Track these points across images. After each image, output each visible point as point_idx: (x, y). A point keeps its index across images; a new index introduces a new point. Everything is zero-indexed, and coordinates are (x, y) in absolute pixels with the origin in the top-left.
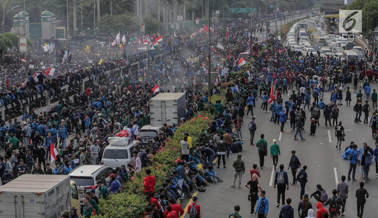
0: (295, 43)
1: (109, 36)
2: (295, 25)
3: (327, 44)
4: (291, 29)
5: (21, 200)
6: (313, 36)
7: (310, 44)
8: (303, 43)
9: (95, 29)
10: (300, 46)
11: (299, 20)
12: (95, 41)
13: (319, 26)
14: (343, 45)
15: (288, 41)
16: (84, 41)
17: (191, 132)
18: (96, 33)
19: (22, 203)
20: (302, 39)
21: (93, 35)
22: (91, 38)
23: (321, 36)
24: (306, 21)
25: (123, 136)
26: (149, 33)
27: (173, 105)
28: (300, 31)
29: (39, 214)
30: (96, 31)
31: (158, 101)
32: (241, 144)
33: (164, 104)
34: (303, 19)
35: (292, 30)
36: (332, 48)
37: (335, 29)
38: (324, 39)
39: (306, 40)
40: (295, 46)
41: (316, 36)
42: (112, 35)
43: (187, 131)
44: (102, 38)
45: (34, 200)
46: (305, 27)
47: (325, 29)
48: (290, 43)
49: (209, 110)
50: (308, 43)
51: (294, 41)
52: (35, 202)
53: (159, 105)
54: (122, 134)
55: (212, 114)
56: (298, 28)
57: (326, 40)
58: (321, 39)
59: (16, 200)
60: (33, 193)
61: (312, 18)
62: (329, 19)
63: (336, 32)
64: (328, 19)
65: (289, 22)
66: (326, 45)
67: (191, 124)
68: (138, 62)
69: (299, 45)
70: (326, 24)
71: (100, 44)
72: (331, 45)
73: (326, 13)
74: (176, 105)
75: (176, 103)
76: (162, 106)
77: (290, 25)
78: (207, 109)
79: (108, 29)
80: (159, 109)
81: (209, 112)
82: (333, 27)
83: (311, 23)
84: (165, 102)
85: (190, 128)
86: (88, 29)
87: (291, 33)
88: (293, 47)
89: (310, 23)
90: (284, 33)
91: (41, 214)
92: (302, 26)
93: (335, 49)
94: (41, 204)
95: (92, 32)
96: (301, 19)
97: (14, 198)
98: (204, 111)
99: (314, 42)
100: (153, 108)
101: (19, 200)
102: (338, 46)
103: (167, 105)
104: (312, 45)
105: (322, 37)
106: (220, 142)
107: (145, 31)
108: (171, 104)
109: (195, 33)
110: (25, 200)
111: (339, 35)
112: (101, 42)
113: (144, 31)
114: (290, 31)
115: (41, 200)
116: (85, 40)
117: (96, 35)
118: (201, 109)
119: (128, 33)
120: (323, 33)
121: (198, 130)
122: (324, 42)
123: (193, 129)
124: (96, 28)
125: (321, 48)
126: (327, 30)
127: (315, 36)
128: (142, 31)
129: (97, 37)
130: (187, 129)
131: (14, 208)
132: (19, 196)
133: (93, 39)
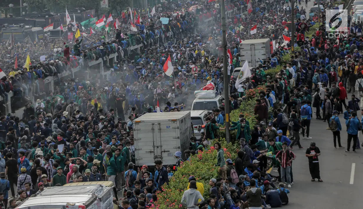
1: (47, 16)
5: (159, 127)
9: (22, 5)
12: (24, 26)
16: (4, 26)
17: (199, 175)
18: (24, 13)
19: (159, 129)
21: (20, 16)
22: (16, 22)
25: (209, 89)
26: (116, 10)
27: (262, 47)
29: (175, 138)
30: (24, 9)
31: (248, 44)
32: (286, 192)
33: (253, 47)
42: (53, 15)
43: (193, 174)
44: (35, 22)
45: (170, 127)
49: (228, 137)
52: (171, 128)
53: (249, 48)
54: (209, 87)
55: (233, 143)
59: (154, 127)
60: (169, 120)
67: (198, 161)
68: (100, 60)
71: (33, 31)
74: (264, 47)
75: (264, 46)
76: (252, 49)
78: (224, 136)
79: (45, 5)
80: (249, 52)
81: (228, 140)
84: (254, 45)
85: (198, 168)
86: (11, 5)
91: (176, 138)
94: (176, 129)
95: (17, 11)
97: (152, 125)
98: (219, 139)
100: (243, 51)
101: (156, 128)
103: (256, 47)
106: (251, 191)
107: (109, 6)
108: (260, 47)
109: (195, 6)
110: (162, 127)
112: (34, 28)
113: (107, 7)
115: (176, 126)
116: (6, 24)
117: (25, 16)
118: (215, 134)
119: (79, 11)
121: (211, 171)
123: (204, 169)
124: (25, 4)
128: (104, 6)
129: (27, 19)
130: (193, 171)
131: (152, 135)
132: (157, 123)
133: (20, 23)
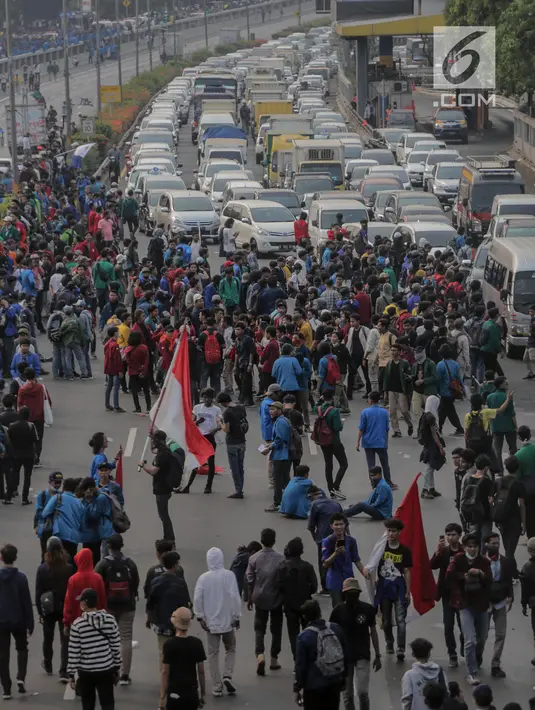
0: (174, 178)
2: (178, 88)
3: (349, 178)
4: (155, 105)
6: (271, 137)
7: (257, 185)
8: (220, 176)
10: (200, 194)
11: (199, 58)
13: (305, 86)
14: (444, 183)
15: (137, 168)
20: (215, 155)
23: (311, 137)
24: (241, 64)
28: (207, 118)
34: (222, 51)
35: (162, 113)
36: (373, 199)
37: (393, 99)
38: (328, 153)
39: (233, 163)
40: (172, 194)
41: (289, 137)
46: (228, 93)
47: (343, 101)
48: (149, 178)
50: (245, 177)
51: (168, 169)
56: (196, 101)
57: (339, 154)
58: (313, 153)
61: (271, 43)
62: (362, 41)
63: (399, 113)
64: (356, 44)
65: (148, 69)
66: (340, 180)
69: (198, 188)
70: (347, 75)
72: (368, 180)
73: (345, 13)
77: (155, 85)
82: (383, 88)
83: (265, 72)
87: (151, 126)
88: (165, 201)
89: (258, 72)
90: (116, 127)
92: (214, 88)
93: (391, 201)
96: (212, 50)
99: (275, 170)
102: (406, 185)
104: (265, 184)
105: (319, 142)
111: (417, 130)
114: (152, 119)
120: (328, 119)
122: (327, 168)
125: (315, 198)
126: (354, 105)
127: (283, 138)
